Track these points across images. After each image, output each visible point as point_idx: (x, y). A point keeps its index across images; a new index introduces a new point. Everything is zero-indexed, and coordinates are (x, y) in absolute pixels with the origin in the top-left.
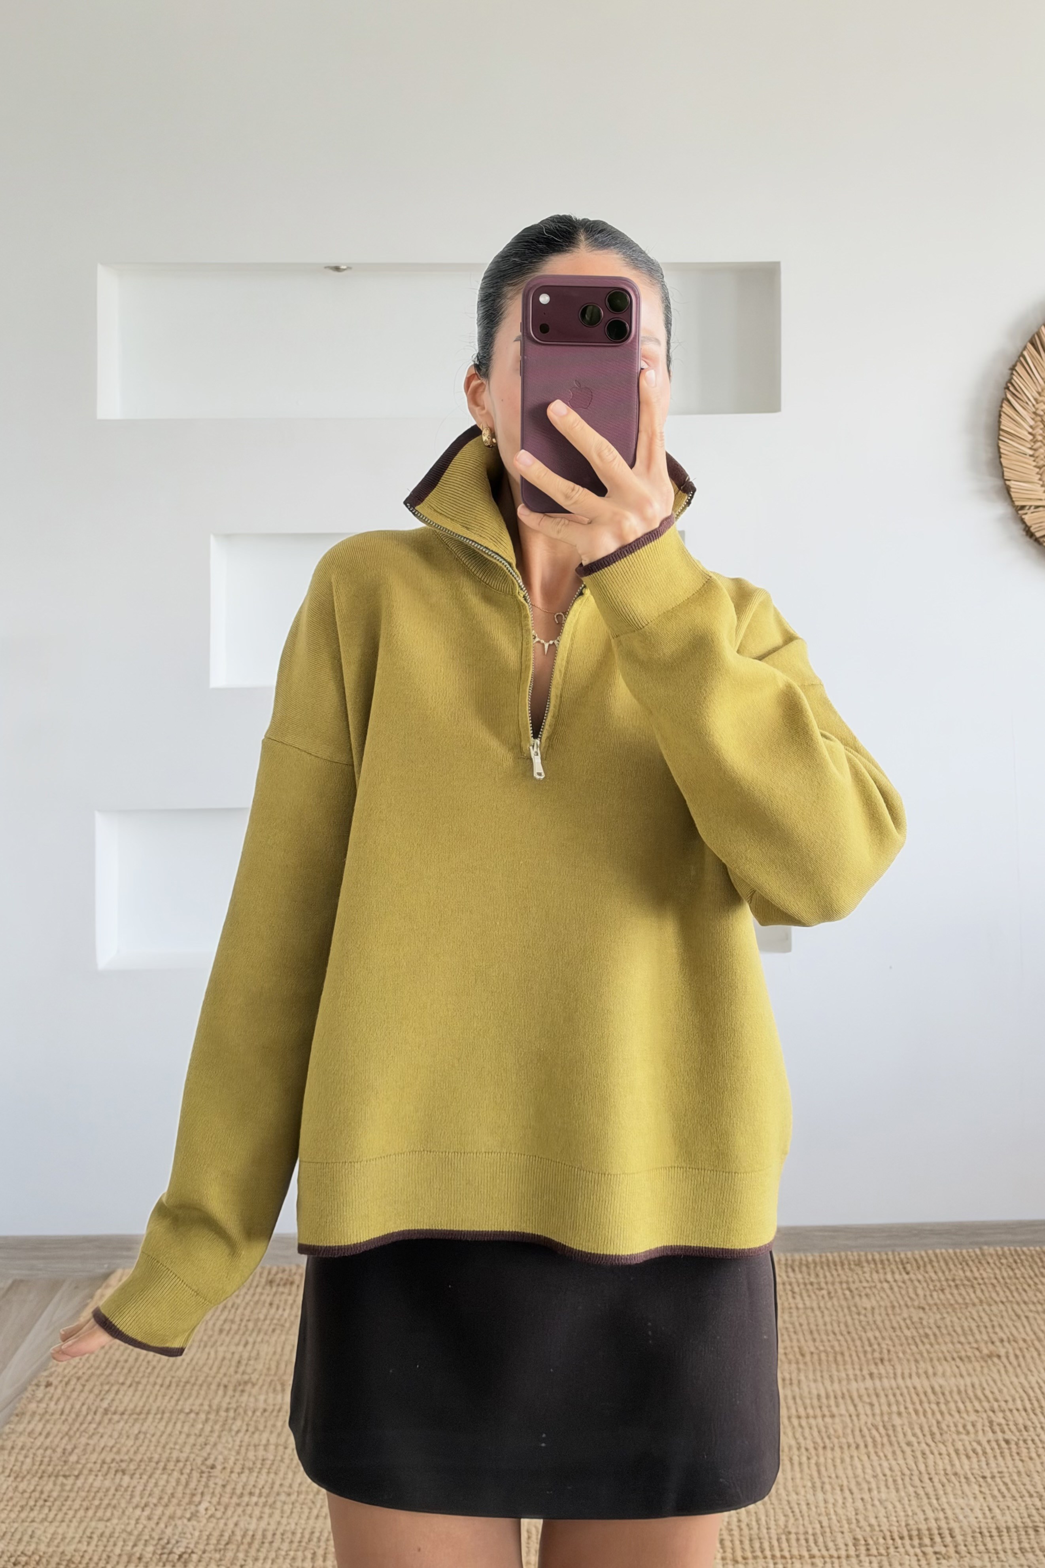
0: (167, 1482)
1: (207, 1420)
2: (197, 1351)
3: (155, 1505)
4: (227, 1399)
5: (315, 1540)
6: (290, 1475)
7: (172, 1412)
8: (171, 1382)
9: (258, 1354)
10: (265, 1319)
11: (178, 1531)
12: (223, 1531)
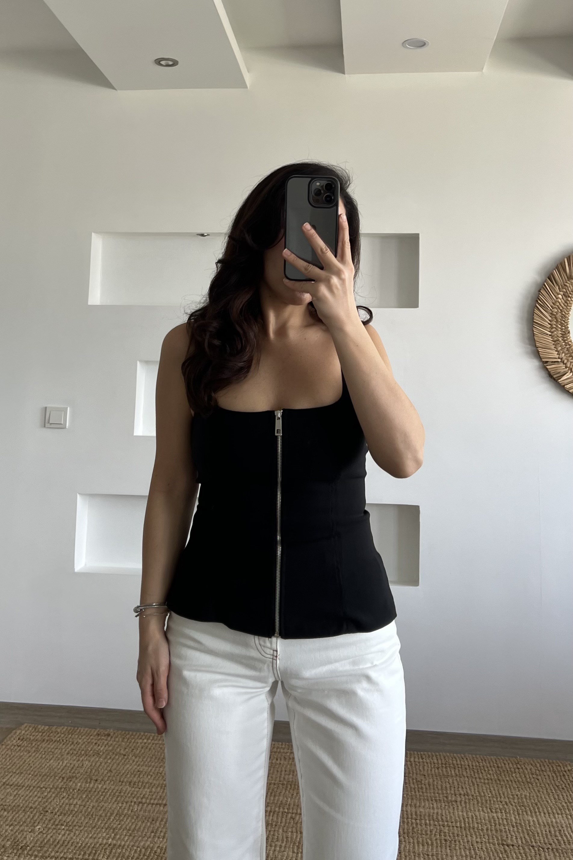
0: (24, 816)
1: (50, 791)
2: (53, 762)
3: (16, 825)
4: (62, 783)
5: (87, 847)
6: (83, 818)
7: (34, 787)
8: (37, 774)
9: (83, 765)
10: (90, 751)
11: (23, 837)
12: (44, 839)
